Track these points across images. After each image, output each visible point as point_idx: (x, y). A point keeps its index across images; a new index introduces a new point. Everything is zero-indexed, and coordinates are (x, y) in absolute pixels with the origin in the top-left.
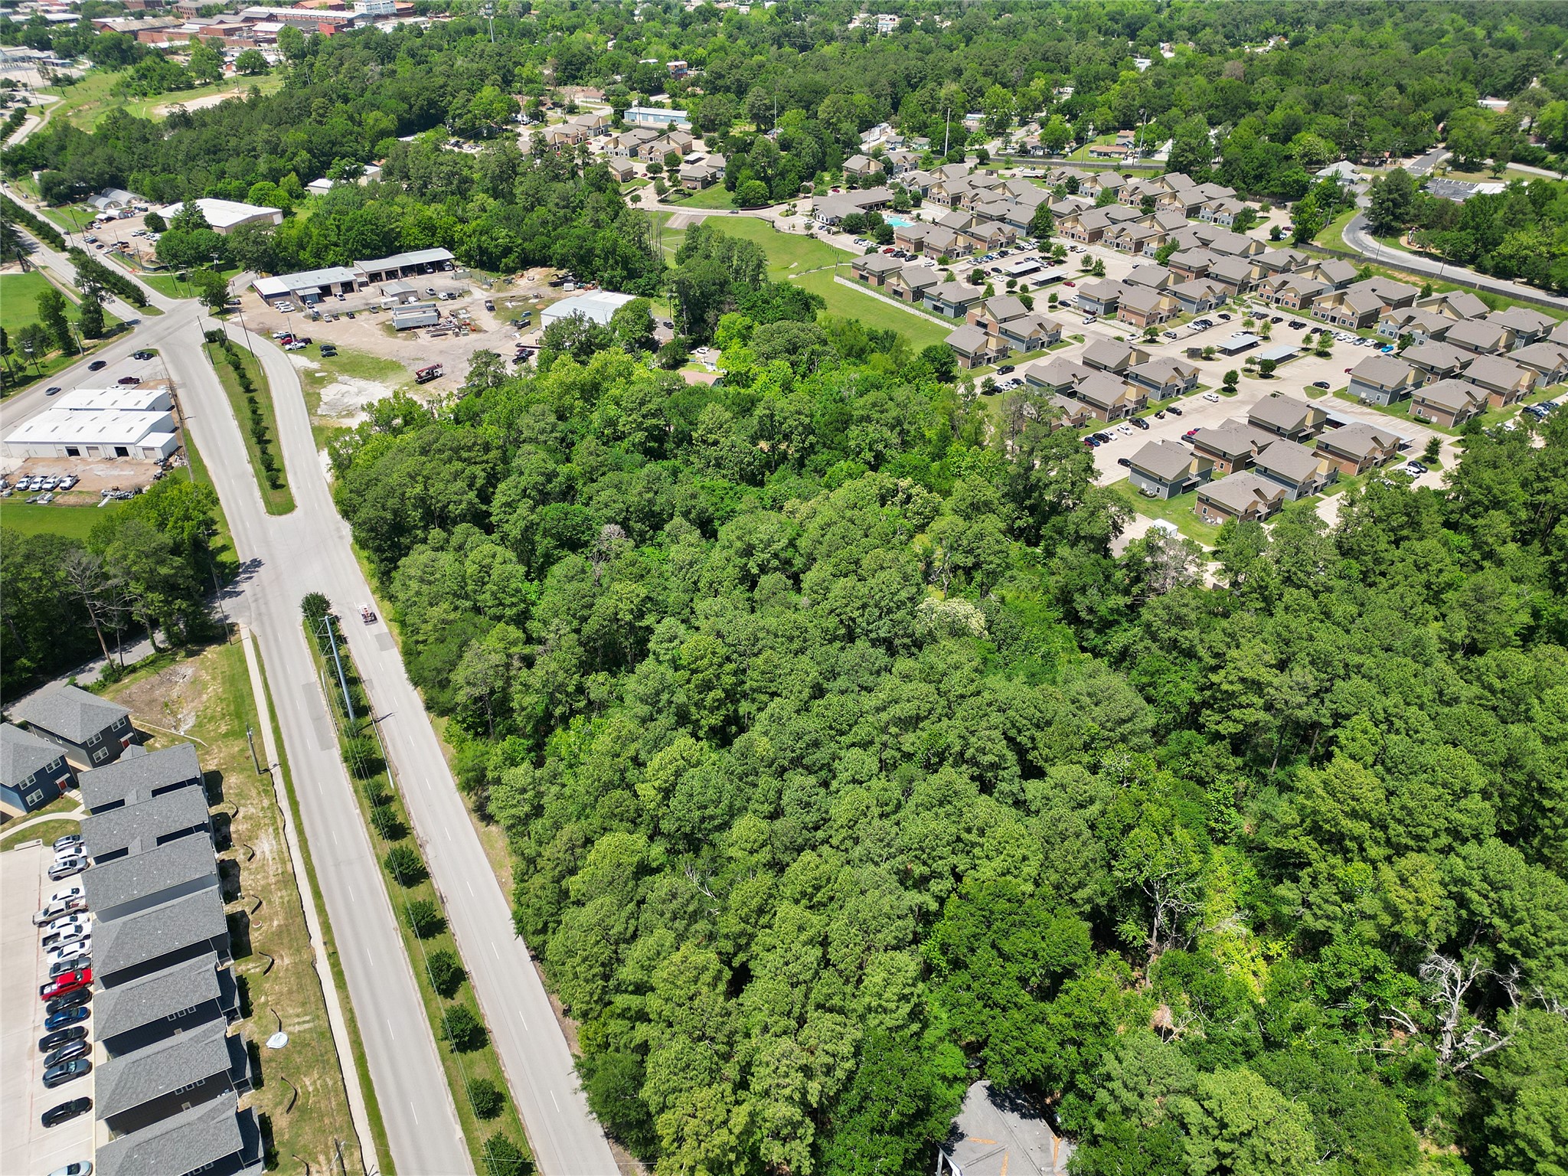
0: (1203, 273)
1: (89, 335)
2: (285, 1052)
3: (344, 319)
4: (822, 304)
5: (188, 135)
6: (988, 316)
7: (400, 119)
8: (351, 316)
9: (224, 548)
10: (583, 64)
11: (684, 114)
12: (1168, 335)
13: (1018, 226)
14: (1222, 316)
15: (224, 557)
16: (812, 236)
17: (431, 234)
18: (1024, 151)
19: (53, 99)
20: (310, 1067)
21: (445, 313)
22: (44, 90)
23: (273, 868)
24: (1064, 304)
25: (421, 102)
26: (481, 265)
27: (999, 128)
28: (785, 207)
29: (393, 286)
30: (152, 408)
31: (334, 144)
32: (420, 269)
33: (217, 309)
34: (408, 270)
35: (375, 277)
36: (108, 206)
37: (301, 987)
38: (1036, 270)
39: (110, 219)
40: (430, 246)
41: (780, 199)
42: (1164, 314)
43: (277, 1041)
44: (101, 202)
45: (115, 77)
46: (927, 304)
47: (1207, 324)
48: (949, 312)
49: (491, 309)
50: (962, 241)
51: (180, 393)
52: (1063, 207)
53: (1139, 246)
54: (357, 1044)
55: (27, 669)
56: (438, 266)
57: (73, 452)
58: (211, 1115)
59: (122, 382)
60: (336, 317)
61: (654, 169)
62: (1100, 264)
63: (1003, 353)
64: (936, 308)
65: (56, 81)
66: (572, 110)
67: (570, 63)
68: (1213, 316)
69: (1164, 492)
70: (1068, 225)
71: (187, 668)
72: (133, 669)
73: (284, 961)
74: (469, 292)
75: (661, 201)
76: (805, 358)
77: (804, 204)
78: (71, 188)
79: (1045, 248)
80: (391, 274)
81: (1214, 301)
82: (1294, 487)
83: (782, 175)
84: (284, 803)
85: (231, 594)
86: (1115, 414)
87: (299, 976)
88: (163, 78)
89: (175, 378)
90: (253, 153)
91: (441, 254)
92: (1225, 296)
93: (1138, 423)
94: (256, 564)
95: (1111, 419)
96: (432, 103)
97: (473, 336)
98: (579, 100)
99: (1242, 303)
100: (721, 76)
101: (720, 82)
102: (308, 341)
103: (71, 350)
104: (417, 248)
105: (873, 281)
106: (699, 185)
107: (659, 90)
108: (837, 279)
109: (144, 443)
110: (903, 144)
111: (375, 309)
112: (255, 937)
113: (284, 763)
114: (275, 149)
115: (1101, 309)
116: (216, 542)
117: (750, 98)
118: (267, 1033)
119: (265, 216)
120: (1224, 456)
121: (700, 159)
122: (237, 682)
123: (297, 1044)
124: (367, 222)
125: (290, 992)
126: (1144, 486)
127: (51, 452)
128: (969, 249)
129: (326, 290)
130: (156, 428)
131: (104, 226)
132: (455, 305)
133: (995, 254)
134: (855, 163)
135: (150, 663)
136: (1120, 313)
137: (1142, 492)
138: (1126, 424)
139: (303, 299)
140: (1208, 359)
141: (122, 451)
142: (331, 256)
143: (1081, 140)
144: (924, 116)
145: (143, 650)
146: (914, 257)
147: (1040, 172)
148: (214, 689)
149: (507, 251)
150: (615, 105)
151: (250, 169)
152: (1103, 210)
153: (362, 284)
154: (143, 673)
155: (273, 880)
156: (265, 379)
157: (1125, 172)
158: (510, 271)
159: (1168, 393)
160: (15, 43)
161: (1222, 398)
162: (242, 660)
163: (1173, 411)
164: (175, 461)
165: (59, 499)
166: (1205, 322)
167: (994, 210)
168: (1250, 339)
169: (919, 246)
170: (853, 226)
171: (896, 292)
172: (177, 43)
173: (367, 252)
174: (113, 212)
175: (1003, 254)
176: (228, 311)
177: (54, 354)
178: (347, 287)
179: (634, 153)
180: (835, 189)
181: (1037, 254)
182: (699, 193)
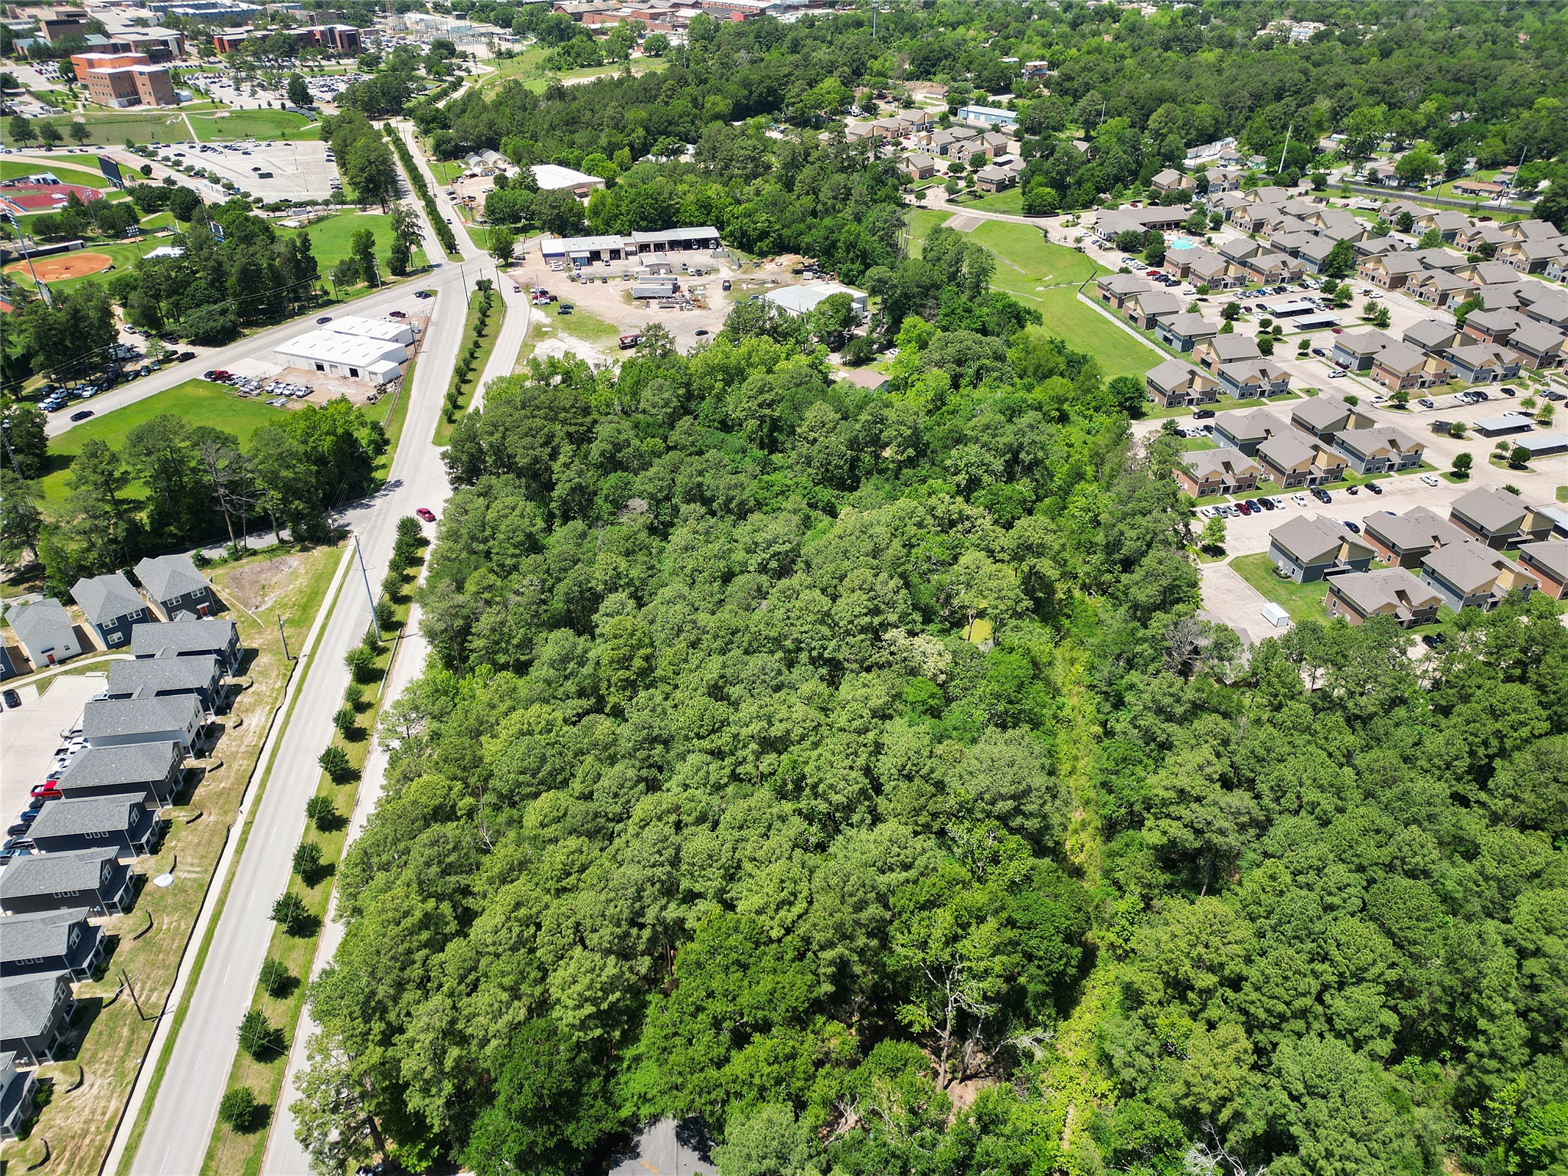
0: (1503, 338)
1: (394, 273)
2: (164, 892)
3: (597, 283)
4: (1038, 319)
5: (558, 105)
6: (1213, 355)
7: (737, 105)
8: (605, 281)
9: (384, 466)
10: (939, 60)
11: (1013, 114)
12: (1423, 402)
13: (1311, 261)
14: (1505, 391)
15: (378, 475)
16: (1079, 250)
17: (707, 213)
18: (1374, 179)
19: (490, 69)
20: (175, 909)
21: (684, 288)
22: (487, 62)
23: (251, 739)
24: (1317, 352)
25: (762, 89)
26: (742, 247)
27: (1359, 152)
28: (1070, 217)
29: (651, 258)
30: (395, 340)
31: (670, 123)
32: (687, 245)
33: (502, 261)
34: (674, 245)
35: (644, 248)
36: (477, 164)
37: (210, 842)
38: (1308, 311)
39: (473, 176)
40: (703, 224)
41: (1068, 208)
42: (1428, 378)
43: (163, 880)
44: (473, 159)
45: (547, 52)
46: (1158, 334)
47: (1481, 396)
48: (1177, 345)
49: (727, 288)
50: (1233, 271)
51: (430, 330)
52: (1374, 245)
53: (1443, 298)
54: (221, 902)
55: (175, 536)
56: (704, 243)
57: (320, 368)
58: (52, 920)
59: (393, 314)
60: (592, 280)
61: (956, 168)
62: (1384, 313)
63: (1210, 396)
64: (1166, 339)
65: (500, 54)
66: (908, 104)
67: (926, 58)
68: (1493, 390)
69: (1299, 575)
70: (1370, 265)
71: (296, 560)
72: (255, 553)
73: (209, 818)
74: (717, 271)
75: (949, 201)
76: (971, 371)
77: (1088, 217)
78: (457, 146)
79: (1328, 288)
80: (659, 247)
81: (1500, 371)
82: (1460, 597)
83: (1079, 183)
84: (291, 689)
85: (362, 506)
86: (1295, 480)
87: (213, 833)
88: (578, 55)
89: (434, 318)
90: (598, 127)
91: (711, 232)
92: (1518, 367)
93: (1322, 495)
94: (398, 484)
95: (1289, 486)
96: (771, 91)
97: (697, 312)
98: (918, 96)
99: (1538, 379)
100: (1070, 79)
101: (1067, 85)
102: (554, 299)
103: (374, 282)
104: (691, 225)
105: (1114, 302)
106: (993, 188)
107: (1006, 90)
108: (1080, 296)
109: (372, 369)
110: (1237, 161)
111: (627, 277)
112: (200, 792)
113: (311, 657)
114: (619, 126)
115: (1355, 363)
116: (380, 460)
117: (1082, 103)
118: (160, 871)
119: (590, 184)
120: (1392, 547)
121: (1010, 162)
122: (321, 580)
123: (178, 888)
124: (648, 196)
125: (198, 844)
126: (1281, 564)
127: (304, 365)
128: (1241, 281)
129: (595, 256)
130: (386, 357)
131: (468, 181)
132: (697, 281)
133: (1269, 289)
134: (1166, 178)
135: (271, 551)
136: (1374, 370)
137: (1276, 570)
138: (1307, 494)
139: (575, 260)
140: (1458, 436)
141: (354, 373)
142: (617, 225)
143: (1453, 173)
144: (1270, 133)
145: (270, 540)
146: (1178, 283)
147: (1377, 205)
148: (302, 581)
149: (764, 235)
150: (951, 102)
151: (593, 141)
152: (1420, 254)
153: (628, 254)
154: (260, 557)
155: (243, 749)
156: (499, 327)
157: (1482, 213)
158: (763, 254)
159: (1375, 466)
160: (487, 20)
161: (1443, 482)
162: (337, 564)
163: (1371, 487)
164: (390, 388)
165: (290, 405)
166: (1479, 394)
167: (1289, 242)
168: (1524, 421)
169: (1186, 271)
170: (1128, 244)
171: (1132, 317)
172: (608, 25)
173: (644, 224)
174: (477, 170)
175: (1280, 290)
176: (511, 265)
177: (361, 285)
178: (615, 254)
179: (944, 151)
180: (1134, 204)
181: (1317, 295)
182: (993, 196)
